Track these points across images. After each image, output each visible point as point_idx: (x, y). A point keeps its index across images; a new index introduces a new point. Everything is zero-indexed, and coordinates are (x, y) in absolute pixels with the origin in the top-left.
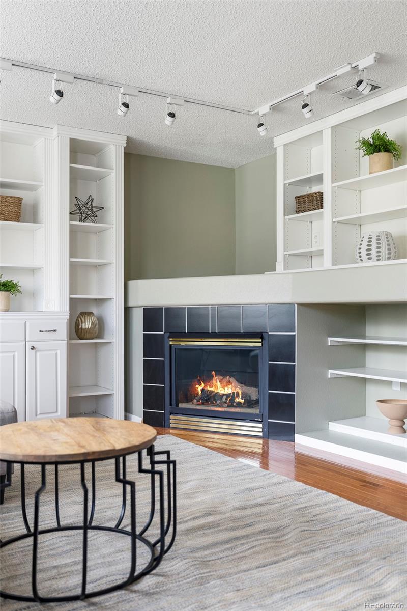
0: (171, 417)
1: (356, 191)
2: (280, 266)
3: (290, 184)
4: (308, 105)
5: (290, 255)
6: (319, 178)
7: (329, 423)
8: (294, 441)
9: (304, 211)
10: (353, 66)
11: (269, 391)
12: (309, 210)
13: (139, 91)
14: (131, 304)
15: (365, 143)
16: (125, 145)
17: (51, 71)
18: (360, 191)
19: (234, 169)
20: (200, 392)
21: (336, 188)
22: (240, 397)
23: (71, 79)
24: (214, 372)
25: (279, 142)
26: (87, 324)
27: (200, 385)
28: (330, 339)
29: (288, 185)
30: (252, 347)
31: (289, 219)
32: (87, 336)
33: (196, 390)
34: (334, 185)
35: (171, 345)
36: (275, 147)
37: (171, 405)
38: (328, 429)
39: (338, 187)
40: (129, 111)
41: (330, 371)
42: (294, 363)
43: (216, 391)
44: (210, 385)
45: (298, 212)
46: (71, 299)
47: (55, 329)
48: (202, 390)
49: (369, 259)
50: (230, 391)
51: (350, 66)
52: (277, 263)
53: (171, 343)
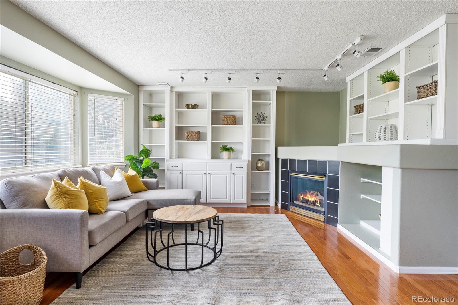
0: (291, 206)
1: (385, 101)
2: (347, 140)
3: (353, 100)
4: (339, 65)
5: (353, 135)
6: (362, 97)
7: (361, 221)
8: (337, 227)
9: (358, 113)
10: (353, 43)
11: (328, 201)
12: (360, 113)
13: (264, 71)
14: (278, 157)
15: (382, 77)
16: (276, 90)
17: (226, 70)
18: (388, 101)
19: (339, 92)
20: (301, 199)
21: (370, 101)
22: (318, 203)
23: (234, 72)
24: (307, 190)
25: (348, 79)
26: (260, 164)
27: (302, 195)
28: (362, 179)
29: (352, 100)
30: (321, 180)
31: (353, 117)
32: (260, 169)
33: (300, 197)
34: (368, 100)
35: (291, 176)
36: (346, 82)
37: (291, 201)
38: (360, 224)
39: (371, 101)
40: (259, 80)
41: (362, 195)
42: (338, 190)
43: (308, 199)
44: (305, 196)
45: (356, 114)
46: (252, 155)
47: (242, 167)
48: (302, 198)
49: (380, 139)
50: (314, 200)
51: (351, 44)
52: (346, 139)
53: (291, 175)
